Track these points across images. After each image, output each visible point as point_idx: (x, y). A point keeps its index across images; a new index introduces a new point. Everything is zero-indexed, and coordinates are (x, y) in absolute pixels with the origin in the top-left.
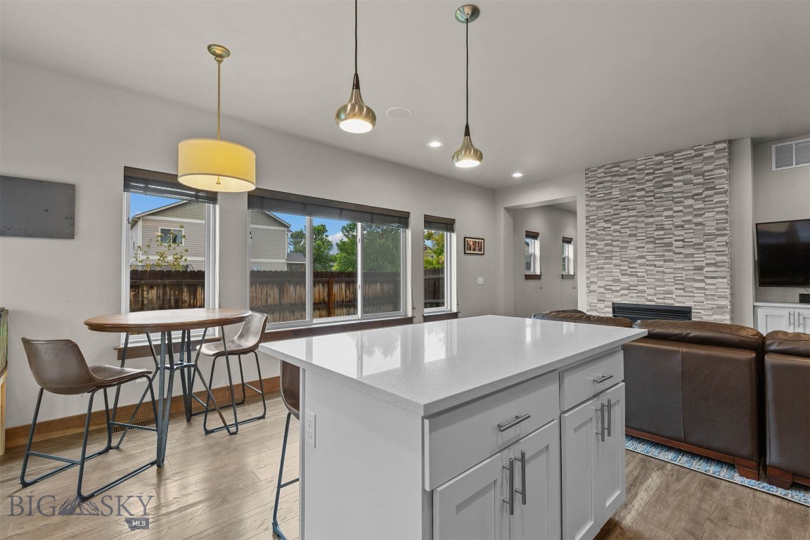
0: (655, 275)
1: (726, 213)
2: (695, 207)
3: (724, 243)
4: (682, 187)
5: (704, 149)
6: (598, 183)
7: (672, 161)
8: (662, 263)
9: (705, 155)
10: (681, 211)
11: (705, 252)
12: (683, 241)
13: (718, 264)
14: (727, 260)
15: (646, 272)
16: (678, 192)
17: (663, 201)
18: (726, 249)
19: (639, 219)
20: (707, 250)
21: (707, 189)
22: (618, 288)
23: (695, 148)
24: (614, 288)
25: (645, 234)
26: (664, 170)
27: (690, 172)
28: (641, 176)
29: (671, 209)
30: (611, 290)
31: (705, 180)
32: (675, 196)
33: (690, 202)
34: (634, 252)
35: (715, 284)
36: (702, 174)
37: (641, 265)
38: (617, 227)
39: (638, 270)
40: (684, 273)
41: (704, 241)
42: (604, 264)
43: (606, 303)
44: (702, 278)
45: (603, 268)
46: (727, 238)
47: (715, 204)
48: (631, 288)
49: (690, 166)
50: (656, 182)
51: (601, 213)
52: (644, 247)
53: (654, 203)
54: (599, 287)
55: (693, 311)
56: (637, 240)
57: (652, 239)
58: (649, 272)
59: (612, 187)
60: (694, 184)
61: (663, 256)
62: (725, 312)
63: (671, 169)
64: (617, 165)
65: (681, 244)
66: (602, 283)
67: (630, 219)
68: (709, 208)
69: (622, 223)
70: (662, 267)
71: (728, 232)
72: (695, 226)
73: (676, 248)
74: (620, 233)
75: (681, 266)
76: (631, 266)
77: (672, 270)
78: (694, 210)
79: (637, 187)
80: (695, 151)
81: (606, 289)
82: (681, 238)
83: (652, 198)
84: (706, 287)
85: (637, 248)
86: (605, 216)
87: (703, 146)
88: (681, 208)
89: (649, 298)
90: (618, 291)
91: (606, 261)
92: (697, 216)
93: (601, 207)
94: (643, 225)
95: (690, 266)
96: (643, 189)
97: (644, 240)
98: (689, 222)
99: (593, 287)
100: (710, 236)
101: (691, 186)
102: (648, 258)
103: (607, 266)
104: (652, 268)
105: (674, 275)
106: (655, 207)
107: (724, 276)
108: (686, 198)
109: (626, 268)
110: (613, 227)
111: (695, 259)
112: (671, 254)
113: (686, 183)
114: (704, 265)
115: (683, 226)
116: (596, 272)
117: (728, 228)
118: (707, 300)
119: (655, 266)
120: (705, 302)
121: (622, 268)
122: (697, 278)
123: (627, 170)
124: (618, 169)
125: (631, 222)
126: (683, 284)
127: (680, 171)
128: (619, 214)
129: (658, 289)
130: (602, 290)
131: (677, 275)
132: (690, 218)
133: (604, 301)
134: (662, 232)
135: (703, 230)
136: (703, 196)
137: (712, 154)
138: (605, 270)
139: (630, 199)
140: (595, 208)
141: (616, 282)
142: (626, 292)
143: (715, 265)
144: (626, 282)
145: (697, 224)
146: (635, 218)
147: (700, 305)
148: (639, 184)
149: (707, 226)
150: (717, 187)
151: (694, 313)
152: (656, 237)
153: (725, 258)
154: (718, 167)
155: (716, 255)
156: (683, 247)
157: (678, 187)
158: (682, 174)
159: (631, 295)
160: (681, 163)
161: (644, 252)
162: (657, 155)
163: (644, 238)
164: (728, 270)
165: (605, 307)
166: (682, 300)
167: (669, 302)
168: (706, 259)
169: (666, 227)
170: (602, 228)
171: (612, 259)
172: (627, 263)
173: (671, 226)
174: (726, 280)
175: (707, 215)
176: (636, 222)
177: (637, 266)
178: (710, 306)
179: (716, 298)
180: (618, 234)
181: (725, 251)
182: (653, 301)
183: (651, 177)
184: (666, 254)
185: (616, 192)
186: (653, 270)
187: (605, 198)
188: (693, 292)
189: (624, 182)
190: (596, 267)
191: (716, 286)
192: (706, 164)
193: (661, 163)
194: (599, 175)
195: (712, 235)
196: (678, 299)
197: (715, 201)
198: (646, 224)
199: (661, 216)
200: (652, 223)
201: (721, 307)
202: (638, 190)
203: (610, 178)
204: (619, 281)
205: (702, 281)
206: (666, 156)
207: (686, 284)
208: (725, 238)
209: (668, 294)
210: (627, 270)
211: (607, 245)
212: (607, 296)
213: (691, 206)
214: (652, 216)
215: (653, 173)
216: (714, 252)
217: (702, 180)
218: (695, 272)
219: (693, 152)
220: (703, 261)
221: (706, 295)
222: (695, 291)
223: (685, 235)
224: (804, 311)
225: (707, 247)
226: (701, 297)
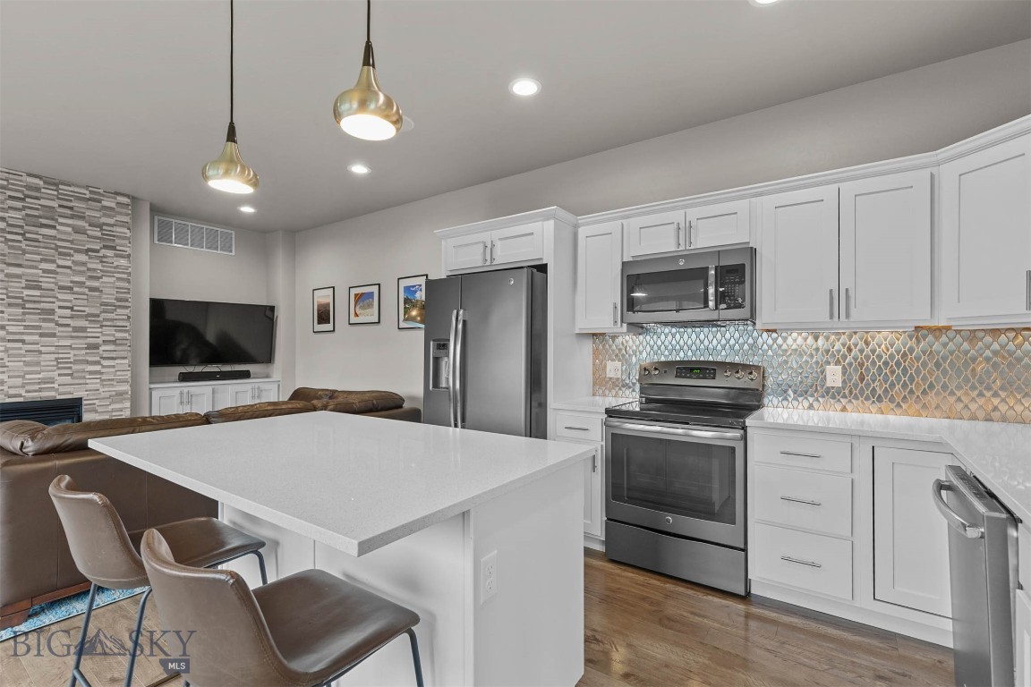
0: (24, 356)
1: (129, 282)
2: (90, 266)
3: (124, 317)
4: (69, 234)
5: (103, 196)
7: (55, 193)
8: (36, 338)
9: (105, 203)
10: (69, 268)
11: (102, 326)
12: (72, 308)
13: (118, 342)
14: (128, 338)
15: (6, 351)
16: (63, 240)
17: (39, 247)
18: (127, 324)
20: (105, 323)
21: (105, 247)
23: (90, 189)
25: (4, 292)
26: (43, 202)
27: (82, 218)
29: (53, 262)
31: (102, 234)
32: (61, 244)
33: (83, 258)
35: (114, 367)
36: (100, 226)
40: (72, 352)
41: (101, 312)
44: (97, 359)
46: (128, 311)
47: (115, 268)
49: (83, 210)
50: (27, 215)
53: (23, 245)
55: (84, 402)
57: (19, 301)
58: (12, 352)
60: (89, 236)
61: (38, 327)
62: (125, 399)
63: (54, 204)
65: (68, 312)
68: (107, 272)
70: (37, 344)
71: (130, 305)
72: (90, 291)
73: (60, 317)
75: (68, 343)
77: (52, 349)
78: (89, 269)
80: (91, 192)
82: (68, 304)
83: (19, 238)
84: (103, 370)
87: (101, 191)
88: (69, 263)
89: (13, 392)
92: (91, 278)
95: (81, 343)
98: (81, 284)
100: (109, 307)
101: (83, 237)
102: (11, 329)
104: (18, 345)
105: (56, 356)
106: (25, 252)
107: (125, 356)
108: (78, 251)
111: (90, 335)
112: (52, 325)
113: (77, 230)
114: (101, 342)
115: (71, 288)
117: (131, 300)
118: (103, 386)
119: (22, 341)
120: (101, 390)
122: (91, 359)
126: (70, 368)
127: (68, 212)
129: (28, 377)
131: (62, 356)
132: (82, 279)
134: (37, 293)
136: (101, 255)
137: (113, 205)
143: (114, 342)
145: (92, 289)
147: (94, 395)
149: (106, 294)
150: (118, 248)
151: (86, 405)
152: (26, 299)
153: (126, 335)
154: (119, 223)
155: (115, 330)
156: (72, 317)
157: (66, 233)
158: (72, 217)
160: (71, 201)
162: (30, 175)
163: (4, 297)
164: (129, 348)
166: (69, 390)
167: (47, 395)
168: (103, 335)
169: (45, 285)
173: (51, 286)
174: (126, 361)
175: (105, 279)
178: (107, 394)
179: (115, 383)
181: (126, 327)
182: (19, 396)
183: (18, 204)
184: (45, 325)
186: (20, 349)
188: (84, 378)
191: (116, 369)
192: (104, 215)
193: (38, 190)
195: (111, 306)
196: (62, 389)
197: (115, 264)
198: (9, 276)
199: (36, 268)
200: (18, 276)
201: (120, 394)
205: (97, 363)
206: (46, 183)
207: (75, 367)
208: (126, 312)
209: (46, 383)
213: (84, 264)
214: (19, 266)
215: (23, 200)
216: (114, 326)
217: (99, 234)
218: (88, 351)
219: (87, 192)
220: (98, 337)
221: (102, 380)
222: (88, 377)
223: (74, 301)
224: (192, 389)
225: (105, 320)
226: (96, 383)
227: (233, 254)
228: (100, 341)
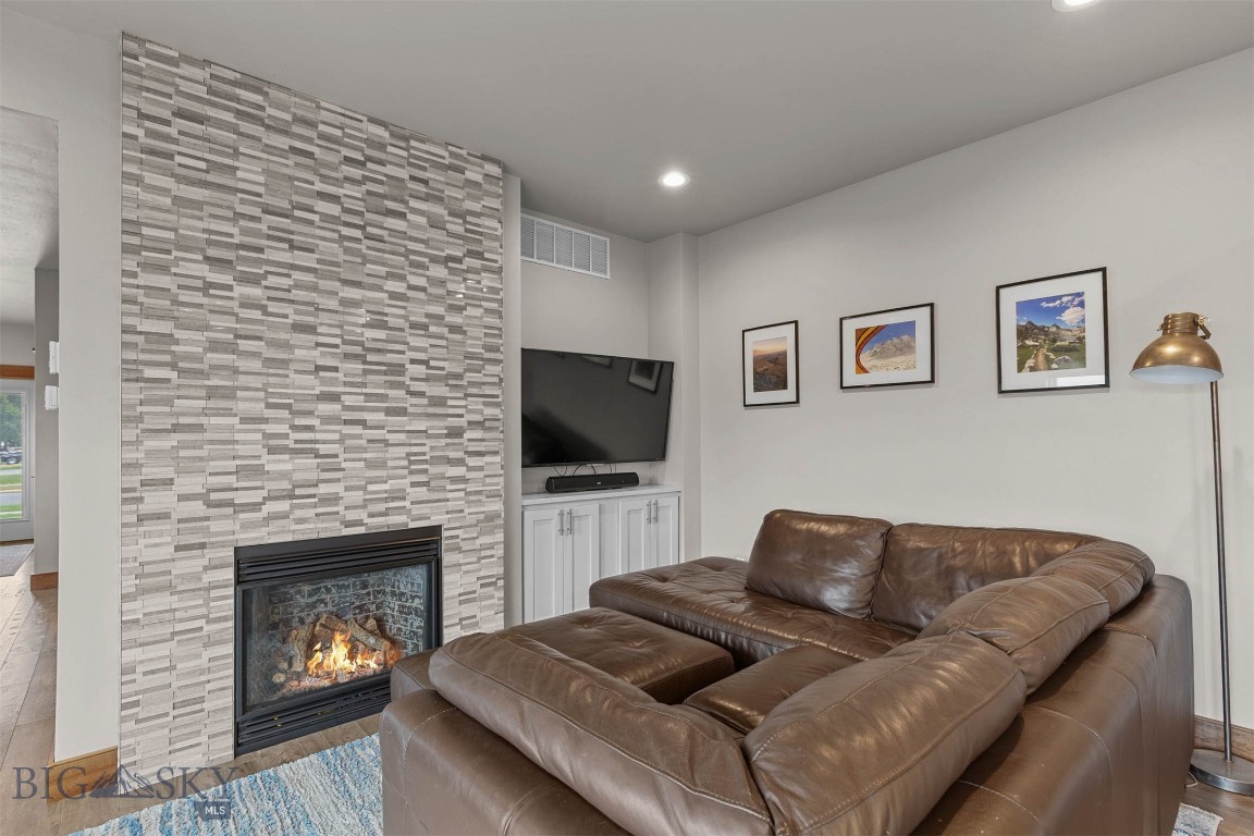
0: (365, 450)
1: (500, 316)
2: (450, 286)
3: (495, 379)
4: (424, 229)
5: (467, 161)
6: (180, 114)
7: (404, 154)
8: (381, 416)
9: (470, 175)
10: (424, 289)
11: (467, 396)
12: (426, 363)
13: (487, 424)
14: (501, 416)
15: (341, 441)
16: (416, 240)
17: (383, 251)
18: (499, 392)
19: (323, 284)
20: (470, 390)
21: (470, 253)
22: (256, 497)
23: (450, 148)
24: (241, 498)
25: (338, 331)
26: (390, 170)
27: (439, 200)
28: (332, 158)
29: (402, 278)
30: (230, 503)
32: (412, 246)
33: (439, 271)
34: (309, 379)
35: (481, 469)
36: (464, 216)
37: (327, 419)
38: (255, 292)
39: (319, 436)
40: (430, 443)
41: (466, 371)
42: (204, 412)
43: (209, 553)
44: (460, 454)
45: (199, 428)
46: (500, 368)
47: (482, 290)
48: (298, 492)
49: (440, 187)
50: (369, 193)
51: (192, 228)
52: (336, 369)
53: (363, 247)
54: (182, 498)
55: (445, 534)
56: (318, 345)
57: (358, 350)
58: (349, 442)
59: (236, 150)
60: (450, 234)
61: (383, 398)
62: (496, 527)
63: (403, 174)
64: (256, 84)
65: (421, 370)
66: (194, 484)
67: (297, 275)
68: (473, 298)
69: (272, 280)
70: (383, 428)
71: (502, 357)
72: (450, 332)
73: (412, 379)
74: (266, 313)
75: (421, 425)
76: (299, 421)
77: (402, 437)
78: (448, 293)
79: (319, 186)
80: (451, 154)
81: (210, 504)
82: (423, 356)
83: (357, 233)
84: (470, 475)
85: (319, 368)
86: (210, 243)
87: (464, 152)
88: (422, 282)
89: (351, 516)
90: (256, 507)
91: (212, 404)
92: (452, 308)
93: (199, 205)
94: (333, 304)
95: (438, 427)
96: (334, 199)
97: (336, 346)
98: (438, 318)
99: (154, 501)
100: (475, 361)
101: (441, 235)
102: (348, 400)
103: (214, 420)
104: (358, 430)
105: (408, 449)
106: (366, 260)
107: (496, 449)
108: (434, 259)
109: (284, 429)
110: (240, 290)
111: (451, 411)
112: (401, 393)
113: (435, 224)
114: (465, 425)
115: (425, 327)
116: (173, 440)
117: (502, 349)
118: (469, 503)
119: (363, 423)
120: (467, 511)
121: (271, 428)
122: (452, 455)
123: (289, 117)
124: (258, 99)
125: (298, 286)
126: (426, 471)
127: (422, 188)
128: (260, 250)
129: (371, 488)
130: (198, 508)
131: (415, 449)
132: (439, 310)
133: (202, 546)
134: (381, 334)
135: (463, 343)
136: (464, 267)
137: (479, 178)
138: (208, 436)
139: (297, 213)
140: (168, 201)
141: (247, 478)
142: (284, 506)
143: (482, 425)
144: (283, 475)
145: (455, 329)
146: (309, 278)
147: (456, 519)
148: (325, 179)
149: (471, 338)
150: (487, 255)
151: (447, 538)
152: (367, 345)
153: (496, 411)
154: (488, 211)
155: (485, 404)
156: (427, 379)
157: (418, 227)
158: (426, 198)
159: (299, 513)
160: (425, 169)
161: (334, 382)
162: (372, 120)
163: (338, 341)
164: (501, 436)
165: (206, 568)
166: (424, 511)
167: (397, 521)
168: (469, 411)
169: (392, 321)
170: (199, 284)
171: (233, 397)
172: (285, 414)
173: (400, 323)
174: (497, 459)
175: (469, 311)
176: (314, 288)
177: (316, 422)
178: (472, 519)
179: (484, 499)
180: (257, 314)
181: (497, 397)
182: (359, 523)
183: (356, 173)
184: (392, 393)
185: (250, 174)
186: (359, 437)
187: (210, 178)
188: (444, 489)
189: (281, 152)
190: (168, 423)
191: (486, 473)
192: (470, 197)
193: (382, 147)
194: (185, 86)
195: (477, 359)
196: (417, 510)
197: (483, 284)
198: (344, 302)
199: (380, 289)
200: (356, 304)
201: (490, 517)
202: (321, 195)
203: (229, 117)
204: (259, 471)
205: (460, 462)
206: (392, 135)
207: (433, 470)
208: (496, 369)
209: (394, 499)
210: (286, 436)
211: (214, 346)
212: (214, 526)
213: (442, 283)
214: (357, 284)
215: (362, 164)
216: (482, 396)
217: (460, 230)
218: (449, 440)
219: (446, 154)
220: (461, 416)
221: (467, 494)
222: (449, 487)
223: (431, 350)
224: (574, 507)
225: (472, 384)
226: (460, 499)
227: (608, 277)
228: (462, 422)
